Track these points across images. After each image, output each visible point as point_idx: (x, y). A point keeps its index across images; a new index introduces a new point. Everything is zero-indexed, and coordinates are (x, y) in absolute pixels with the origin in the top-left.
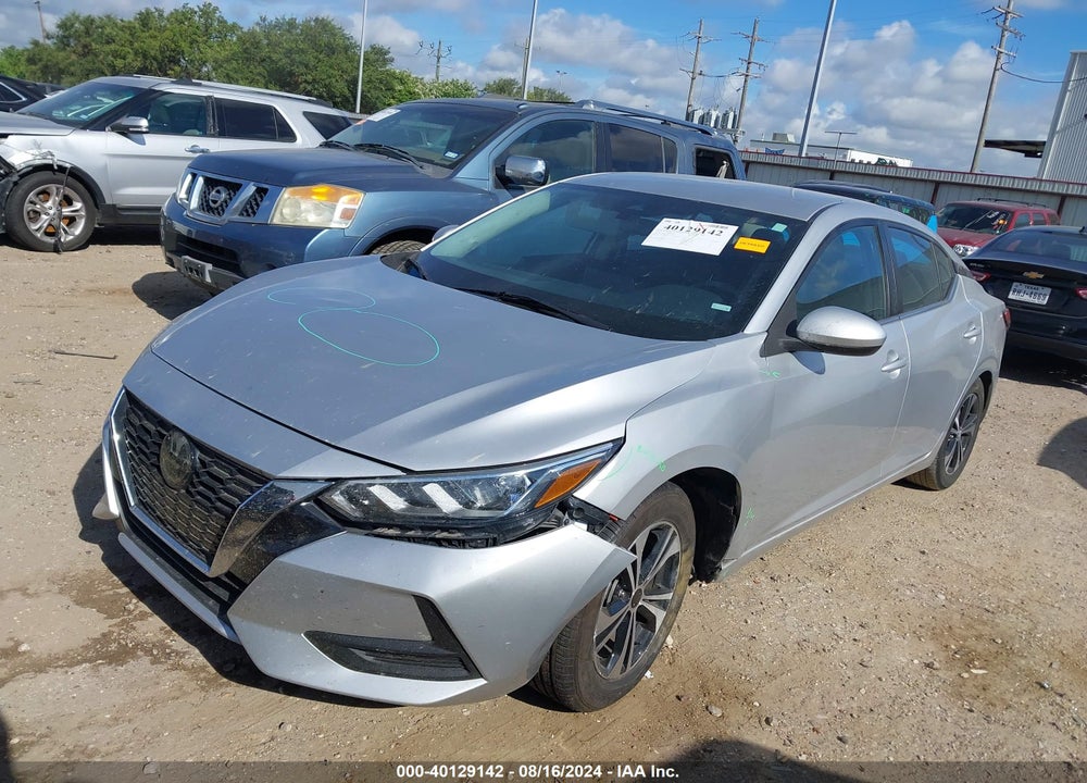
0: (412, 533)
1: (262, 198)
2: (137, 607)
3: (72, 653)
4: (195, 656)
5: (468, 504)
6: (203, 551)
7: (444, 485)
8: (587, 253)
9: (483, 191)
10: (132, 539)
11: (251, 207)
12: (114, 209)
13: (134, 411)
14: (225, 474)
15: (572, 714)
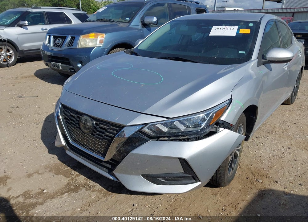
0: (172, 138)
1: (73, 40)
2: (75, 173)
3: (60, 191)
4: (98, 187)
5: (188, 127)
6: (100, 153)
7: (180, 121)
8: (179, 43)
9: (138, 29)
10: (71, 152)
11: (71, 43)
12: (22, 51)
13: (66, 111)
14: (106, 127)
15: (219, 188)
